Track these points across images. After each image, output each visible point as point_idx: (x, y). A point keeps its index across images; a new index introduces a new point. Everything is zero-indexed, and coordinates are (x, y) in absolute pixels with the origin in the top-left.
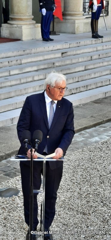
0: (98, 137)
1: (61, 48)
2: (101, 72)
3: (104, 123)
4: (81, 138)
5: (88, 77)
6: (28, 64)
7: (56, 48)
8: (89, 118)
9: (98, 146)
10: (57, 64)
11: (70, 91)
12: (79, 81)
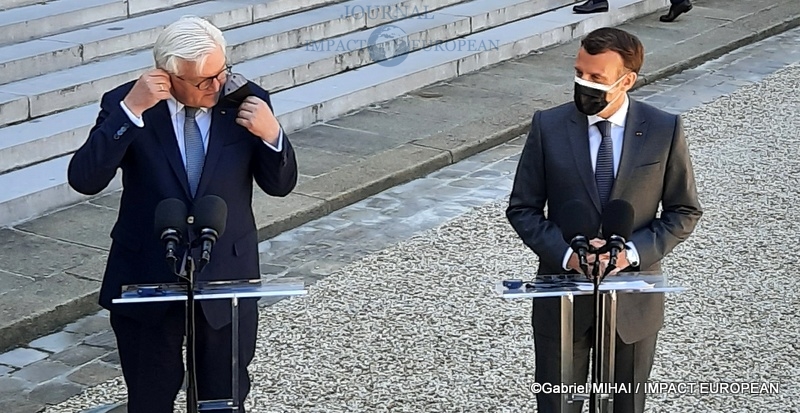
0: (432, 209)
3: (453, 163)
4: (376, 217)
8: (404, 147)
9: (434, 239)
11: (338, 61)
12: (368, 27)
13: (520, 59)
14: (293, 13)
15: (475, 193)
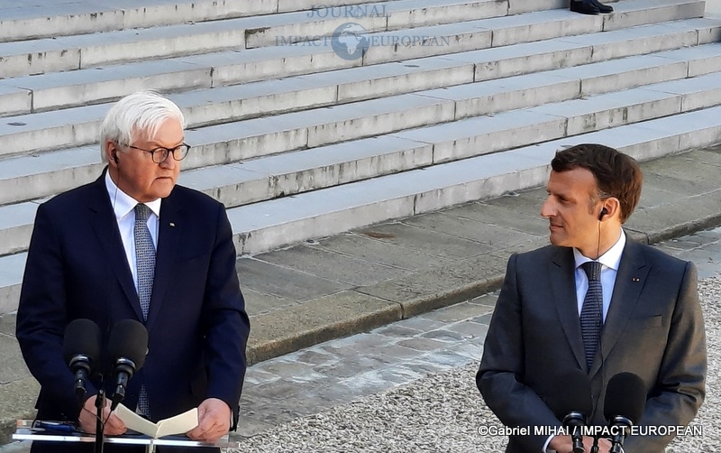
0: (377, 371)
1: (244, 11)
2: (398, 114)
3: (403, 319)
4: (309, 374)
5: (350, 132)
6: (108, 69)
7: (226, 12)
8: (345, 294)
9: (376, 407)
10: (224, 74)
11: (272, 184)
12: (309, 146)
13: (491, 201)
14: (222, 122)
15: (429, 357)
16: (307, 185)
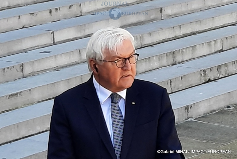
10: (168, 11)
11: (203, 74)
12: (223, 49)
14: (170, 40)
16: (224, 73)
